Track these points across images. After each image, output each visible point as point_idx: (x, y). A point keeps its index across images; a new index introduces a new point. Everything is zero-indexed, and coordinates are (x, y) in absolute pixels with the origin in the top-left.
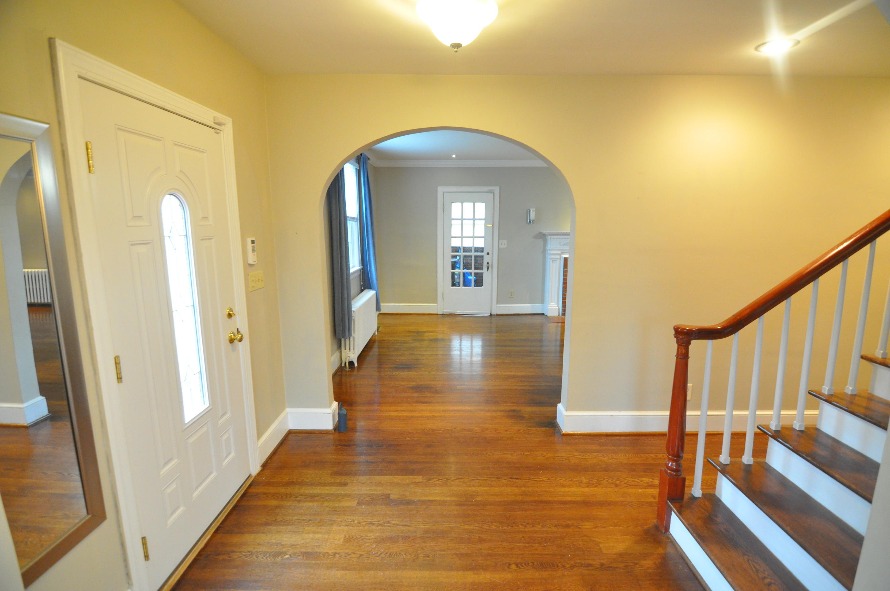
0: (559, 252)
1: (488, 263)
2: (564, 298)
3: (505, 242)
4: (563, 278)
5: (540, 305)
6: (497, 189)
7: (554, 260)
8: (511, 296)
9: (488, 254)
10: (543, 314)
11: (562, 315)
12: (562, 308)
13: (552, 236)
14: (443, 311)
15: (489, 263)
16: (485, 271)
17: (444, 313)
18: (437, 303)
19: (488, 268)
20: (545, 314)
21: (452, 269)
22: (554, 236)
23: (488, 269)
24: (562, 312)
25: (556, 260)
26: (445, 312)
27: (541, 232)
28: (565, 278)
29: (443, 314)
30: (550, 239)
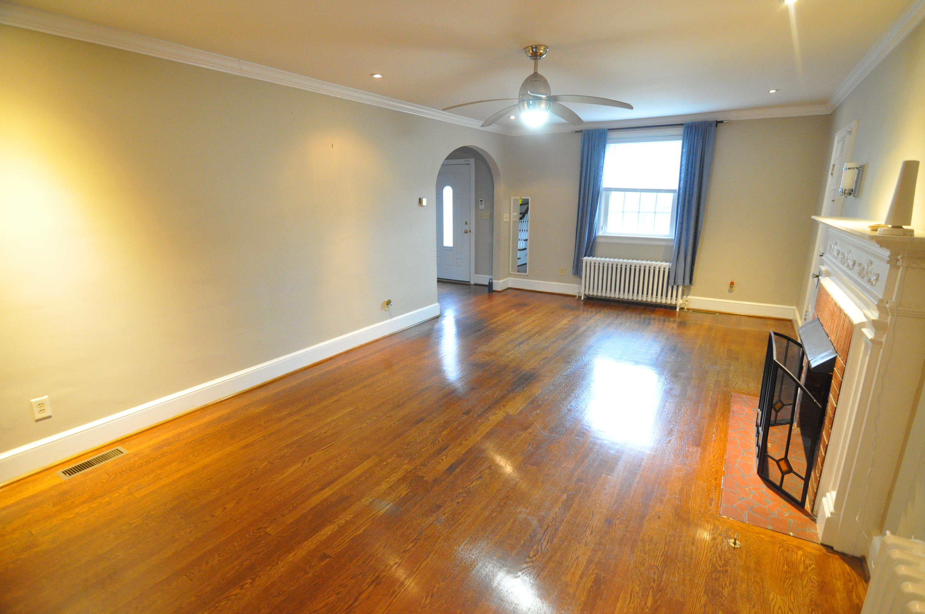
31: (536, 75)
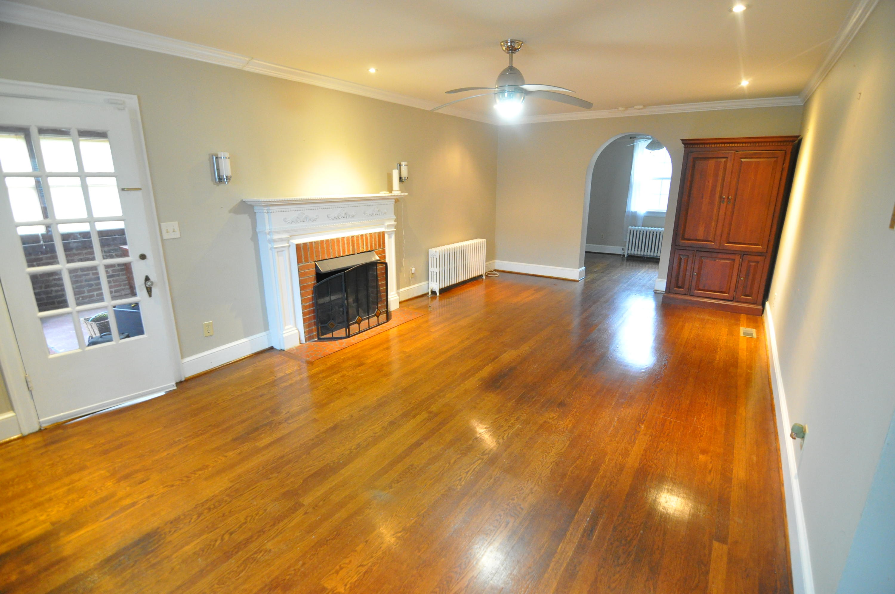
0: (286, 236)
1: (147, 279)
2: (304, 312)
3: (175, 225)
4: (300, 281)
5: (264, 334)
6: (132, 101)
7: (280, 250)
8: (208, 334)
9: (143, 257)
10: (272, 348)
11: (306, 341)
12: (304, 330)
13: (271, 208)
14: (40, 423)
15: (150, 277)
16: (141, 296)
17: (44, 426)
18: (12, 408)
19: (149, 291)
20: (277, 347)
21: (41, 310)
22: (275, 208)
23: (151, 291)
24: (305, 336)
25: (283, 251)
26: (45, 422)
27: (244, 200)
28: (302, 280)
29: (40, 431)
30: (268, 213)
31: (511, 68)
